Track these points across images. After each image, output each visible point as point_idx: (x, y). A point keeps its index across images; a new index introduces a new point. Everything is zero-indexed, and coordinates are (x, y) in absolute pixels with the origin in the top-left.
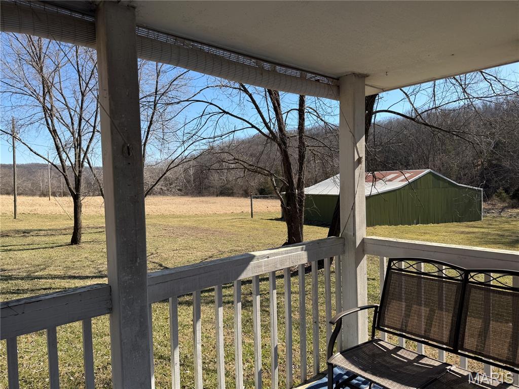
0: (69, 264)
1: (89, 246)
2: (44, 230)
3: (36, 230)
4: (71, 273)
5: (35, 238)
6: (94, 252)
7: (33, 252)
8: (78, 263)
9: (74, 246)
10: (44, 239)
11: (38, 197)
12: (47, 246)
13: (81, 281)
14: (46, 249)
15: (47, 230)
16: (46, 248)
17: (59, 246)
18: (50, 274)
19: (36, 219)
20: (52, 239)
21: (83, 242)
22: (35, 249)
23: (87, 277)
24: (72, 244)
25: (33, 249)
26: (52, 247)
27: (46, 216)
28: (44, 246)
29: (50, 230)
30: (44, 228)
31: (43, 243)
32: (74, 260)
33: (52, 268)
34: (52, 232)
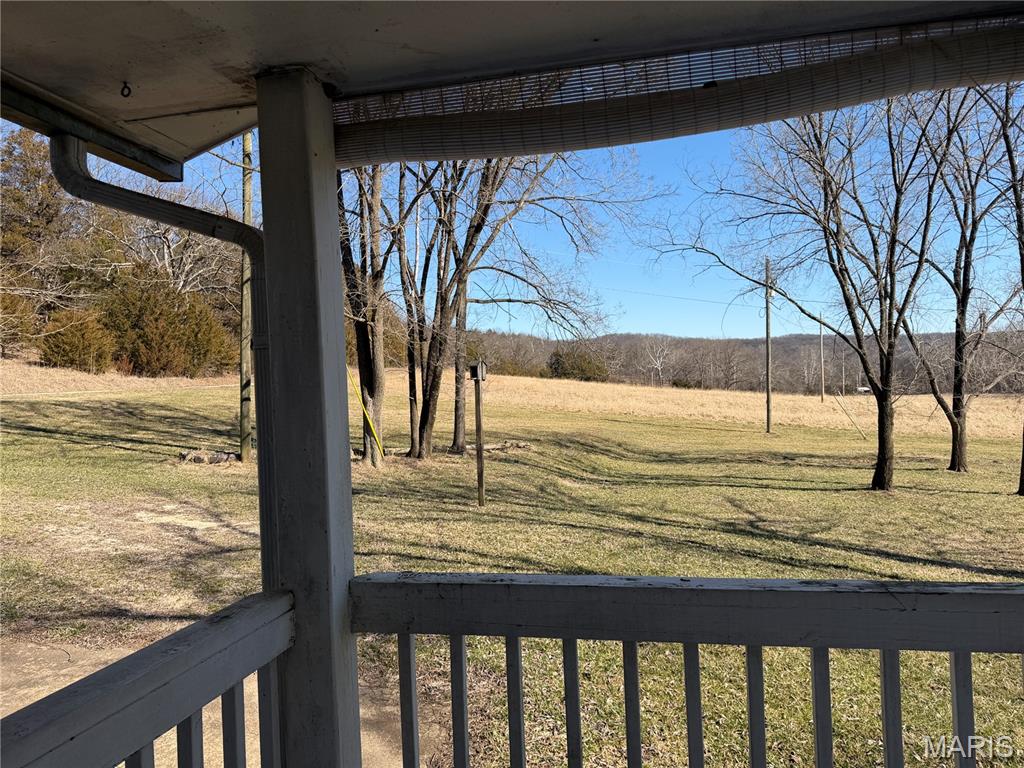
0: (873, 527)
1: (908, 496)
2: (818, 457)
3: (805, 456)
4: (880, 544)
5: (805, 470)
6: (921, 510)
7: (805, 495)
8: (891, 528)
9: (878, 492)
10: (820, 472)
11: (802, 396)
12: (828, 486)
13: (902, 564)
14: (827, 493)
15: (822, 457)
16: (826, 490)
17: (849, 490)
18: (840, 541)
19: (802, 436)
20: (834, 473)
21: (896, 487)
22: (807, 489)
23: (913, 560)
24: (874, 488)
25: (804, 490)
26: (837, 490)
27: (819, 431)
28: (821, 486)
29: (828, 457)
30: (818, 453)
31: (820, 480)
32: (883, 521)
33: (841, 529)
34: (833, 462)
